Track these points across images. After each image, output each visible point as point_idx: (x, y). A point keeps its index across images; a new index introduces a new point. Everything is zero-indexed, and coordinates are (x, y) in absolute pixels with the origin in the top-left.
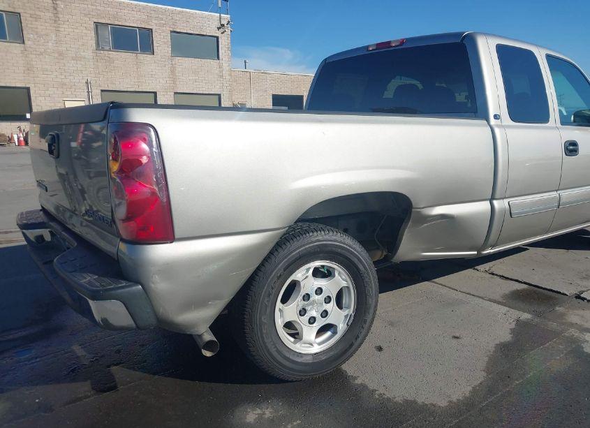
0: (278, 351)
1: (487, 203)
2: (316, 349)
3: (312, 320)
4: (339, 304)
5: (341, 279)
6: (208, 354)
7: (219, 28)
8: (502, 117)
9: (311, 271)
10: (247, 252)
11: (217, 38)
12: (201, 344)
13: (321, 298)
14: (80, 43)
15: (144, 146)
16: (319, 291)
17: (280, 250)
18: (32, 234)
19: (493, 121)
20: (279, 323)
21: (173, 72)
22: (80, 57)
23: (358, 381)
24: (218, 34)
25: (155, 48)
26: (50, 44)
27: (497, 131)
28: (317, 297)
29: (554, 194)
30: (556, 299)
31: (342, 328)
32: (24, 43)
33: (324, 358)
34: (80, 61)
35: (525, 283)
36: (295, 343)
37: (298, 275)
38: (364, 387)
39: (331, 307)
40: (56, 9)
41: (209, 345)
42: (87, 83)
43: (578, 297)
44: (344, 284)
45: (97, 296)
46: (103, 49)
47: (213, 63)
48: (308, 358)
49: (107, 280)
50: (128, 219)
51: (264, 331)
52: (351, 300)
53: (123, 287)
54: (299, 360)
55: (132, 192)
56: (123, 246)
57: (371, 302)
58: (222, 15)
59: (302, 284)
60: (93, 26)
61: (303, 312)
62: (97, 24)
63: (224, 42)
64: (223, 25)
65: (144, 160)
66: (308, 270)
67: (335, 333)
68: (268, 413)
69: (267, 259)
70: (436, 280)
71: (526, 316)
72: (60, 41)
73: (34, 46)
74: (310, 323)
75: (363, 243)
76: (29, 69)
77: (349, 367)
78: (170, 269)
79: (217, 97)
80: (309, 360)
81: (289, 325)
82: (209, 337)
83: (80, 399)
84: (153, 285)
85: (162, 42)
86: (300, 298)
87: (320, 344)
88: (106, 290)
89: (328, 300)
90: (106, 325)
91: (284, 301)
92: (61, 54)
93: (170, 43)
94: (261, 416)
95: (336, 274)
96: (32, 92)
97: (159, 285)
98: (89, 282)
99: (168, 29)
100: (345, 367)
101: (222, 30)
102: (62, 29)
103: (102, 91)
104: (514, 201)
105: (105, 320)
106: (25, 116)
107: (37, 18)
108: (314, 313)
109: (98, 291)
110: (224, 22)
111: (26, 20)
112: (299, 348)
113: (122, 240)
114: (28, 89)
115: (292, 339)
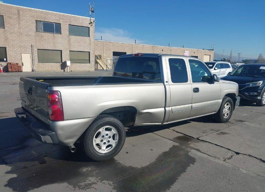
0: (93, 152)
1: (164, 108)
2: (106, 152)
3: (105, 143)
4: (114, 139)
5: (114, 131)
6: (73, 152)
7: (90, 24)
8: (169, 82)
9: (104, 129)
10: (85, 124)
11: (89, 28)
12: (71, 149)
13: (107, 137)
14: (29, 29)
15: (57, 96)
16: (107, 135)
17: (95, 123)
18: (20, 116)
19: (165, 83)
20: (94, 144)
21: (69, 42)
22: (29, 35)
23: (118, 161)
24: (89, 26)
25: (62, 32)
26: (16, 29)
27: (167, 86)
28: (106, 136)
29: (190, 105)
30: (190, 139)
31: (114, 145)
32: (4, 28)
33: (108, 154)
34: (29, 36)
35: (183, 134)
36: (99, 150)
37: (100, 130)
38: (119, 163)
39: (111, 139)
40: (19, 14)
41: (73, 149)
42: (31, 46)
43: (198, 139)
44: (115, 133)
45: (43, 135)
46: (39, 32)
47: (86, 38)
48: (103, 154)
49: (46, 131)
50: (52, 115)
51: (89, 146)
52: (117, 137)
53: (50, 132)
54: (100, 155)
55: (54, 108)
56: (50, 122)
57: (123, 138)
58: (91, 18)
59: (102, 133)
60: (35, 22)
61: (102, 141)
62: (37, 21)
63: (92, 29)
64: (92, 22)
65: (57, 100)
66: (104, 128)
67: (112, 147)
68: (90, 169)
69: (91, 125)
70: (154, 132)
71: (177, 144)
72: (20, 28)
73: (9, 30)
74: (104, 144)
75: (121, 121)
76: (6, 39)
77: (116, 158)
78: (63, 128)
79: (88, 53)
80: (103, 155)
81: (98, 145)
82: (73, 147)
83: (35, 165)
84: (58, 132)
85: (65, 29)
86: (101, 137)
87: (107, 150)
88: (45, 133)
89: (110, 137)
90: (45, 143)
91: (96, 137)
92: (21, 33)
93: (68, 30)
94: (87, 170)
95: (112, 130)
96: (7, 49)
97: (60, 132)
98: (41, 131)
99: (68, 24)
100: (115, 157)
101: (91, 24)
102: (21, 23)
103: (38, 49)
104: (173, 108)
105: (45, 141)
106: (4, 59)
107: (11, 18)
108: (105, 141)
109: (44, 133)
110: (92, 21)
111: (6, 18)
112: (100, 151)
113: (50, 120)
114: (5, 48)
115: (99, 149)
